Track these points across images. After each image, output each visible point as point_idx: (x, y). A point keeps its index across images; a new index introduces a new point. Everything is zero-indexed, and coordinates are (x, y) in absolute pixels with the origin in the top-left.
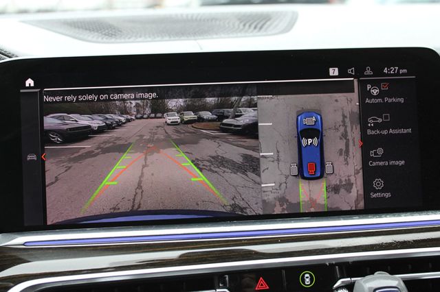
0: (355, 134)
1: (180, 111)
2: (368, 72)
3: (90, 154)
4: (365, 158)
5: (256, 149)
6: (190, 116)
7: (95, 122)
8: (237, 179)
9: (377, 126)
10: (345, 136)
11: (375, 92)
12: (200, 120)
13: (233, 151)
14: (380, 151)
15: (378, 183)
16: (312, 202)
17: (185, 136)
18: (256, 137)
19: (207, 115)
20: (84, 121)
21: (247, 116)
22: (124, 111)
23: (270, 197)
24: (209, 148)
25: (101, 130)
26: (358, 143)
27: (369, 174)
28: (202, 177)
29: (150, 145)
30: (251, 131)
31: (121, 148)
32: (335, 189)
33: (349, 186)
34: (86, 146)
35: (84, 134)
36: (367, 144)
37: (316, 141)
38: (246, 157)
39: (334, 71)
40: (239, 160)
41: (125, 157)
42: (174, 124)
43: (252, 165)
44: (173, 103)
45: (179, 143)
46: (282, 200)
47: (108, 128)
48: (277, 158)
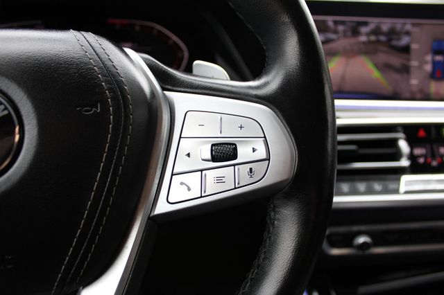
1: (368, 34)
5: (409, 60)
6: (373, 38)
8: (397, 77)
12: (379, 40)
13: (396, 60)
16: (437, 92)
17: (369, 50)
18: (409, 53)
19: (383, 38)
21: (405, 41)
22: (336, 32)
23: (415, 89)
24: (383, 57)
28: (376, 74)
29: (350, 53)
30: (406, 50)
38: (403, 64)
40: (399, 66)
42: (364, 43)
43: (405, 70)
44: (364, 30)
48: (420, 67)
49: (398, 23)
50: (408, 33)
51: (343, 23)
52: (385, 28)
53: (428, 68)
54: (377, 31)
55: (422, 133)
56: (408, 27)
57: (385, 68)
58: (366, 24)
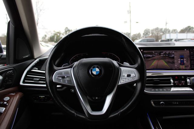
0: (189, 59)
1: (163, 55)
2: (191, 50)
3: (150, 60)
4: (190, 62)
5: (174, 60)
6: (164, 55)
7: (151, 56)
8: (172, 64)
9: (192, 58)
10: (187, 59)
11: (192, 53)
12: (166, 56)
13: (171, 61)
14: (193, 61)
15: (193, 66)
16: (182, 68)
17: (164, 58)
18: (174, 59)
19: (167, 55)
20: (149, 56)
21: (173, 56)
22: (155, 54)
23: (176, 67)
24: (167, 60)
25: (152, 57)
26: (189, 60)
27: (191, 65)
28: (166, 64)
29: (159, 59)
30: (173, 58)
31: (154, 60)
32: (186, 66)
33: (188, 66)
34: (150, 59)
35: (149, 57)
36: (191, 60)
37: (183, 59)
38: (173, 61)
39: (185, 50)
40: (171, 62)
41: (155, 61)
42: (162, 56)
43: (173, 63)
44: (162, 53)
45: (163, 59)
46: (178, 68)
47: (153, 57)
48: (177, 62)
49: (171, 52)
50: (173, 54)
51: (157, 52)
52: (167, 53)
53: (179, 62)
54: (165, 54)
55: (176, 77)
56: (173, 52)
57: (168, 62)
58: (162, 52)
